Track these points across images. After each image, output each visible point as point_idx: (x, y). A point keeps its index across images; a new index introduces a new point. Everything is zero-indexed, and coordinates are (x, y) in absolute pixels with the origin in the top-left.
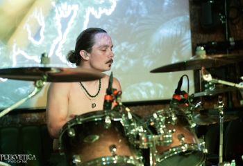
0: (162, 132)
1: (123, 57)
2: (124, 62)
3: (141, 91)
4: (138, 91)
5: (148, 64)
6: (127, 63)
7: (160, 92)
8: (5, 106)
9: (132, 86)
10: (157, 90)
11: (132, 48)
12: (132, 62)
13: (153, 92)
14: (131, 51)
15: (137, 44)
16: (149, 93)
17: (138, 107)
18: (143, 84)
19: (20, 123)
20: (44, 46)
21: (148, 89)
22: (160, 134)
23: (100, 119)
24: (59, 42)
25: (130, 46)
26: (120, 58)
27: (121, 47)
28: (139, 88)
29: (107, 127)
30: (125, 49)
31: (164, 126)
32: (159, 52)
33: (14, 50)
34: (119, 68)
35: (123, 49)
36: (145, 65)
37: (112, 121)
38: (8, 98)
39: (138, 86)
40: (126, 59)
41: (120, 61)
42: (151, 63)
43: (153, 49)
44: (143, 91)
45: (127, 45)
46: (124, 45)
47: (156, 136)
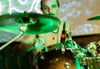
0: (95, 55)
1: (74, 10)
2: (74, 13)
3: (84, 29)
4: (83, 29)
5: (88, 13)
6: (76, 13)
7: (96, 30)
8: (6, 41)
9: (80, 26)
10: (94, 28)
11: (79, 4)
12: (79, 12)
13: (91, 30)
14: (78, 6)
15: (81, 2)
16: (89, 31)
17: (83, 38)
18: (85, 25)
19: (15, 50)
20: (27, 4)
21: (89, 28)
22: (94, 56)
23: (59, 49)
24: (36, 2)
25: (77, 3)
26: (72, 10)
27: (72, 4)
28: (83, 28)
29: (63, 54)
30: (75, 5)
31: (96, 52)
32: (95, 6)
33: (10, 8)
34: (72, 16)
35: (73, 5)
36: (87, 14)
37: (66, 50)
38: (8, 36)
39: (83, 26)
40: (75, 11)
41: (72, 12)
42: (90, 13)
43: (91, 4)
44: (86, 29)
45: (76, 3)
46: (74, 2)
47: (92, 58)
